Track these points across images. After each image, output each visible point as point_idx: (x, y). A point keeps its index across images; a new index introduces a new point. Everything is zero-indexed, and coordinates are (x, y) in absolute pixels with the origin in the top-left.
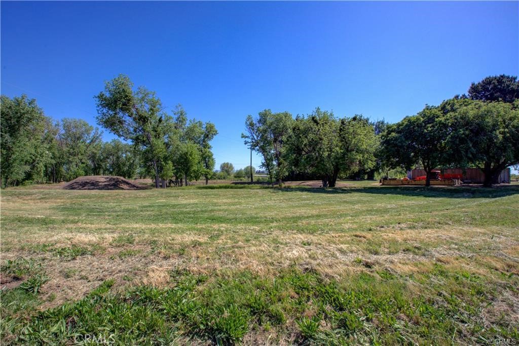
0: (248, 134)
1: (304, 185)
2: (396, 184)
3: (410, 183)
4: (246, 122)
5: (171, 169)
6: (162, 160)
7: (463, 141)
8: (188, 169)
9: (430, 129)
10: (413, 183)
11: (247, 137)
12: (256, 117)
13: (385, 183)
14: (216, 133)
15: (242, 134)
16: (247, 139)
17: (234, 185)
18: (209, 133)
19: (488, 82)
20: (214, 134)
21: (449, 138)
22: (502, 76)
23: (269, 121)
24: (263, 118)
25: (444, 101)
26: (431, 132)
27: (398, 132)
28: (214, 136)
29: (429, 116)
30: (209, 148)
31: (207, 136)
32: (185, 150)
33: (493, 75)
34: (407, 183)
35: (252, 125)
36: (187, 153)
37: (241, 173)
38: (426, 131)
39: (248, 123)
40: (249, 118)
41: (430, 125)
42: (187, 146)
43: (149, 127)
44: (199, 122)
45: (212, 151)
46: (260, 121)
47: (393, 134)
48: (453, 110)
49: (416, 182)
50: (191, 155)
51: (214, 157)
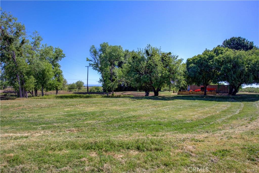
0: (92, 59)
1: (125, 94)
2: (186, 94)
3: (194, 93)
4: (90, 50)
5: (34, 82)
6: (25, 75)
7: (229, 70)
8: (45, 82)
9: (211, 63)
10: (195, 93)
11: (91, 61)
12: (98, 47)
13: (180, 93)
14: (64, 56)
15: (87, 58)
16: (91, 62)
17: (75, 94)
18: (58, 56)
19: (233, 40)
20: (63, 57)
21: (223, 68)
22: (240, 38)
23: (108, 50)
24: (103, 48)
25: (214, 48)
26: (212, 64)
27: (194, 64)
28: (62, 58)
29: (210, 56)
30: (58, 67)
31: (57, 58)
32: (44, 68)
33: (235, 37)
34: (192, 93)
35: (95, 53)
36: (45, 70)
37: (74, 86)
38: (210, 64)
39: (92, 50)
40: (93, 47)
41: (211, 61)
42: (45, 65)
43: (13, 47)
44: (51, 46)
45: (61, 69)
46: (101, 50)
47: (192, 65)
48: (221, 53)
49: (197, 92)
50: (48, 72)
51: (63, 73)
